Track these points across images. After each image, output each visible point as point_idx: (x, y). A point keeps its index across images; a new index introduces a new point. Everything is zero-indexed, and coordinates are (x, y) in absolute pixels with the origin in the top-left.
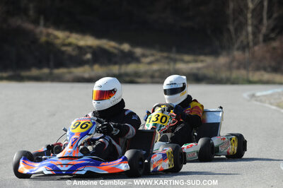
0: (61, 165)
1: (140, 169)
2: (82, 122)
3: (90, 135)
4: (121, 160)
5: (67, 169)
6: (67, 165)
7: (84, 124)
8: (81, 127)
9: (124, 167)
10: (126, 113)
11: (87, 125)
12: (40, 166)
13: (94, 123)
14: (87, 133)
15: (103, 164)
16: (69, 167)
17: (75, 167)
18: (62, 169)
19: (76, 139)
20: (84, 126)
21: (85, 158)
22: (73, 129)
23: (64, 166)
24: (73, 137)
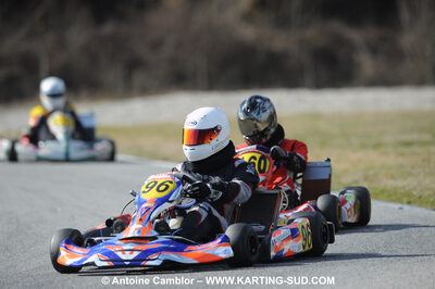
0: (123, 251)
2: (160, 182)
3: (171, 202)
4: (219, 241)
5: (131, 257)
6: (132, 251)
7: (162, 184)
8: (158, 190)
9: (223, 251)
10: (237, 164)
11: (167, 187)
12: (90, 254)
13: (178, 184)
14: (165, 199)
15: (190, 248)
16: (136, 254)
17: (145, 254)
18: (123, 257)
19: (148, 209)
20: (161, 188)
21: (162, 238)
22: (144, 192)
23: (127, 253)
24: (144, 206)
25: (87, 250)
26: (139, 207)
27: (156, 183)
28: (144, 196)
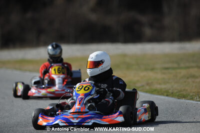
0: (73, 118)
1: (131, 120)
2: (85, 86)
3: (92, 95)
4: (118, 113)
5: (77, 121)
6: (77, 118)
7: (86, 87)
8: (84, 89)
9: (121, 119)
10: (114, 78)
11: (89, 88)
12: (55, 120)
13: (93, 87)
14: (89, 94)
15: (105, 117)
16: (79, 119)
17: (84, 120)
18: (73, 121)
19: (82, 99)
20: (86, 89)
21: (91, 112)
22: (78, 91)
23: (75, 119)
24: (79, 97)
25: (53, 118)
26: (77, 97)
27: (83, 86)
28: (78, 92)
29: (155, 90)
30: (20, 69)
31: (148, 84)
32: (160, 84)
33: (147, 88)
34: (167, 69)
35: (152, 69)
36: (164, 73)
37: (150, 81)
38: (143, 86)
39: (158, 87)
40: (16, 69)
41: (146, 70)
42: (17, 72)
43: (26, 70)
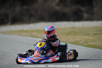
29: (89, 45)
30: (20, 35)
31: (86, 42)
32: (92, 42)
33: (86, 44)
34: (95, 34)
35: (88, 35)
36: (94, 37)
37: (87, 41)
38: (83, 43)
39: (91, 43)
40: (19, 35)
41: (85, 35)
42: (19, 37)
43: (24, 36)
